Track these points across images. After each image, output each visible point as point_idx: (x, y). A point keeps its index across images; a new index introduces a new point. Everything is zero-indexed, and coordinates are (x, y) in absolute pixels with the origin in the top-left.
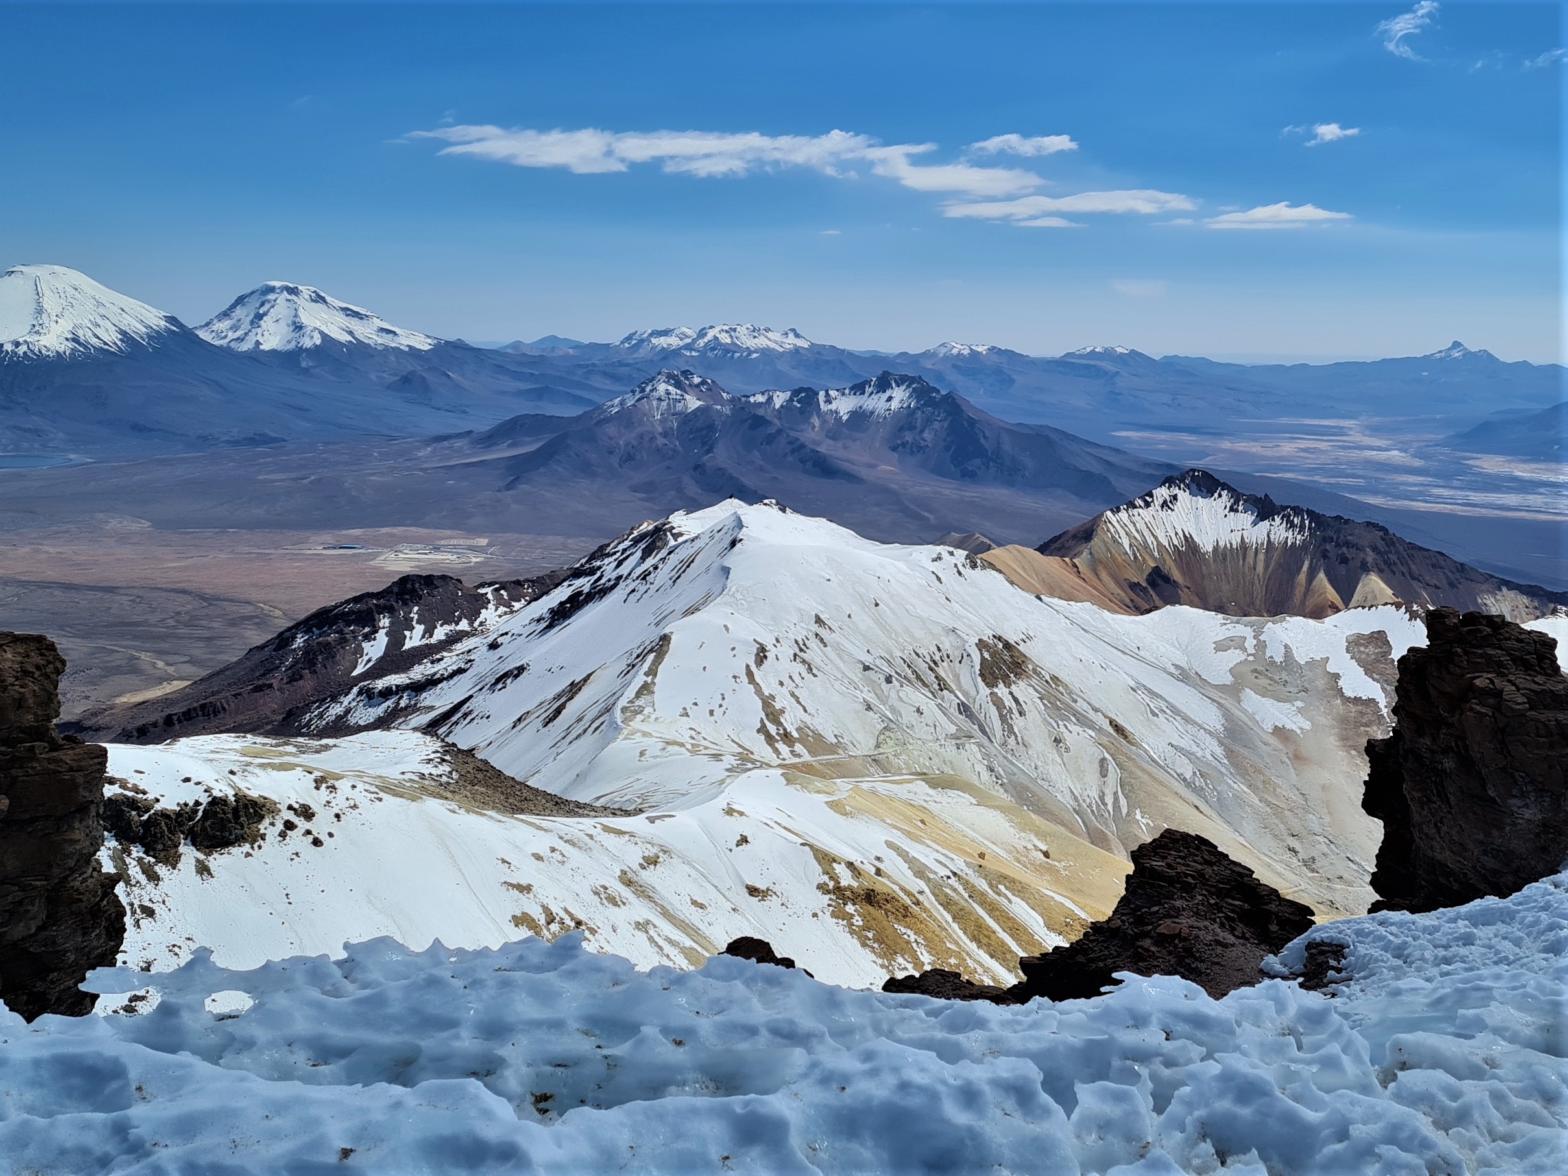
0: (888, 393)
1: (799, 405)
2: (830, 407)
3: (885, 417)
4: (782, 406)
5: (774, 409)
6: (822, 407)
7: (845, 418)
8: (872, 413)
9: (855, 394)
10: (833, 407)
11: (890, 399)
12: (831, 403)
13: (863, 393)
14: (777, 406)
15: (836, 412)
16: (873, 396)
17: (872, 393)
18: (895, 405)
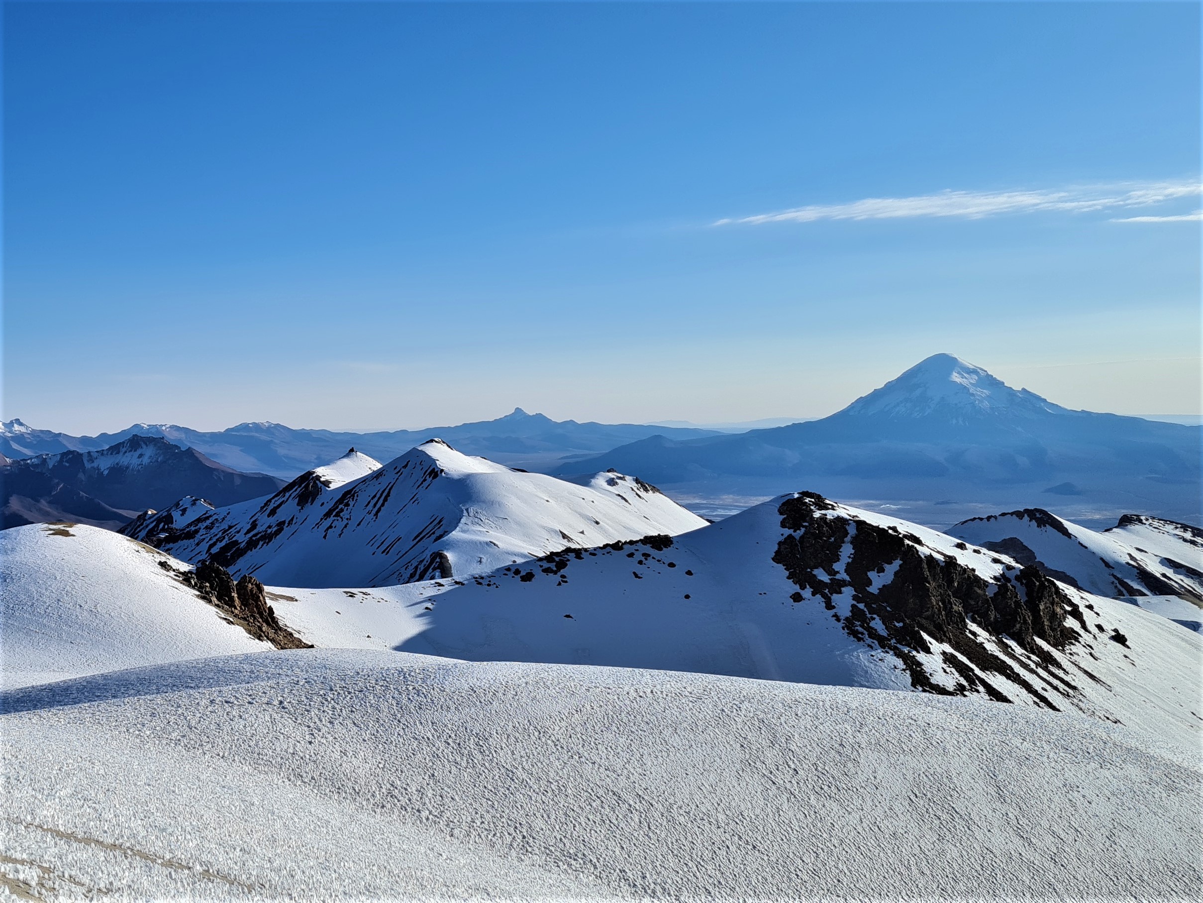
0: (139, 452)
1: (67, 465)
2: (93, 465)
3: (139, 470)
4: (54, 466)
5: (48, 468)
6: (86, 465)
7: (106, 472)
8: (127, 468)
9: (111, 454)
10: (95, 465)
11: (141, 456)
12: (93, 462)
13: (118, 453)
14: (50, 467)
15: (98, 469)
16: (127, 454)
17: (126, 452)
18: (146, 460)
